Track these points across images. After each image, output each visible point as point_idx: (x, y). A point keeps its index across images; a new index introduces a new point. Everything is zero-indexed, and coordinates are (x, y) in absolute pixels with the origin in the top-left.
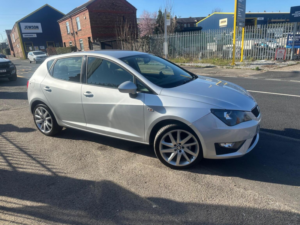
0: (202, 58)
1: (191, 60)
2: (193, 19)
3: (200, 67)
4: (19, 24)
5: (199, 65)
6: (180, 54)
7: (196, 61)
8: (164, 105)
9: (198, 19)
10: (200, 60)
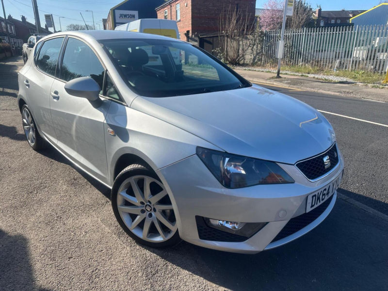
0: (338, 68)
1: (321, 70)
2: (347, 12)
3: (330, 82)
4: (113, 11)
5: (331, 78)
6: (306, 61)
7: (328, 73)
8: (129, 127)
9: (355, 13)
10: (335, 72)
